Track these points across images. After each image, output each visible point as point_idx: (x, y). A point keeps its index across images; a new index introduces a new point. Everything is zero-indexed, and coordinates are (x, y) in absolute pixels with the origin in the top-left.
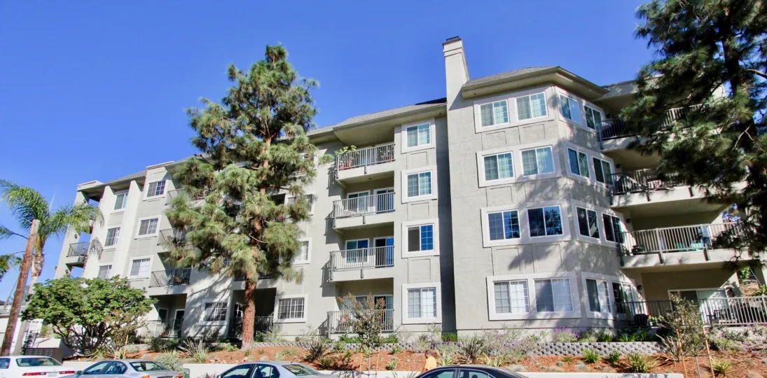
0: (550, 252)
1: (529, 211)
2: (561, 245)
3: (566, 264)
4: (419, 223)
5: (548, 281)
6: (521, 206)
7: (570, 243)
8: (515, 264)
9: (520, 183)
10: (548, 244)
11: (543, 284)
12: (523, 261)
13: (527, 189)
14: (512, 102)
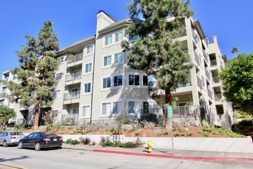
0: (118, 92)
1: (114, 77)
2: (121, 89)
3: (122, 96)
4: (87, 82)
5: (117, 103)
6: (112, 75)
7: (124, 88)
8: (108, 96)
9: (112, 67)
10: (118, 89)
11: (116, 104)
12: (111, 95)
13: (114, 68)
14: (114, 35)
